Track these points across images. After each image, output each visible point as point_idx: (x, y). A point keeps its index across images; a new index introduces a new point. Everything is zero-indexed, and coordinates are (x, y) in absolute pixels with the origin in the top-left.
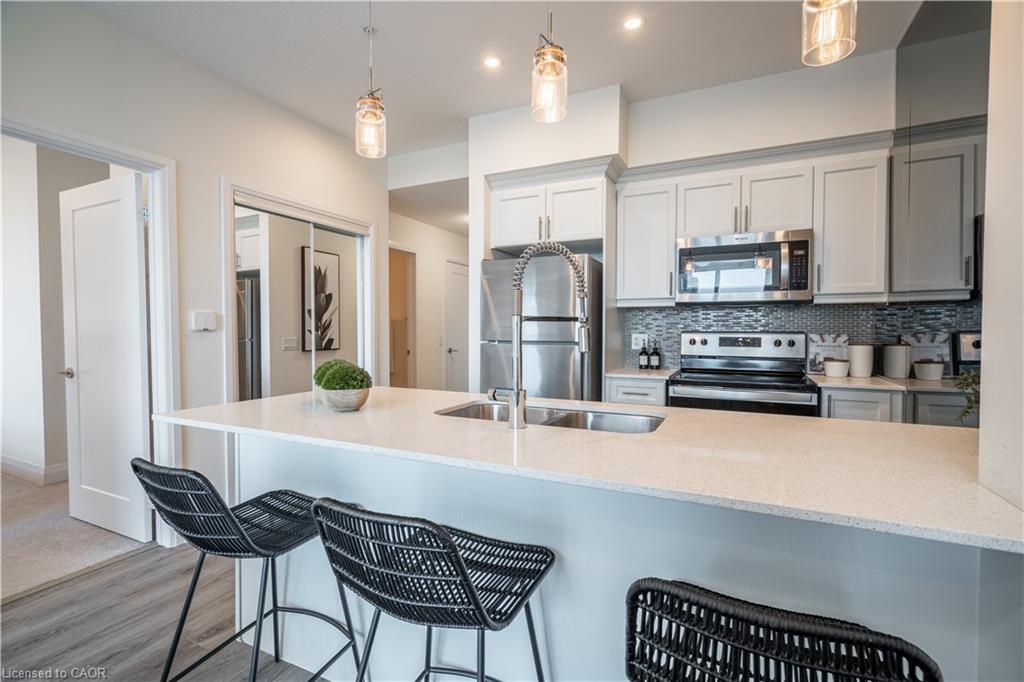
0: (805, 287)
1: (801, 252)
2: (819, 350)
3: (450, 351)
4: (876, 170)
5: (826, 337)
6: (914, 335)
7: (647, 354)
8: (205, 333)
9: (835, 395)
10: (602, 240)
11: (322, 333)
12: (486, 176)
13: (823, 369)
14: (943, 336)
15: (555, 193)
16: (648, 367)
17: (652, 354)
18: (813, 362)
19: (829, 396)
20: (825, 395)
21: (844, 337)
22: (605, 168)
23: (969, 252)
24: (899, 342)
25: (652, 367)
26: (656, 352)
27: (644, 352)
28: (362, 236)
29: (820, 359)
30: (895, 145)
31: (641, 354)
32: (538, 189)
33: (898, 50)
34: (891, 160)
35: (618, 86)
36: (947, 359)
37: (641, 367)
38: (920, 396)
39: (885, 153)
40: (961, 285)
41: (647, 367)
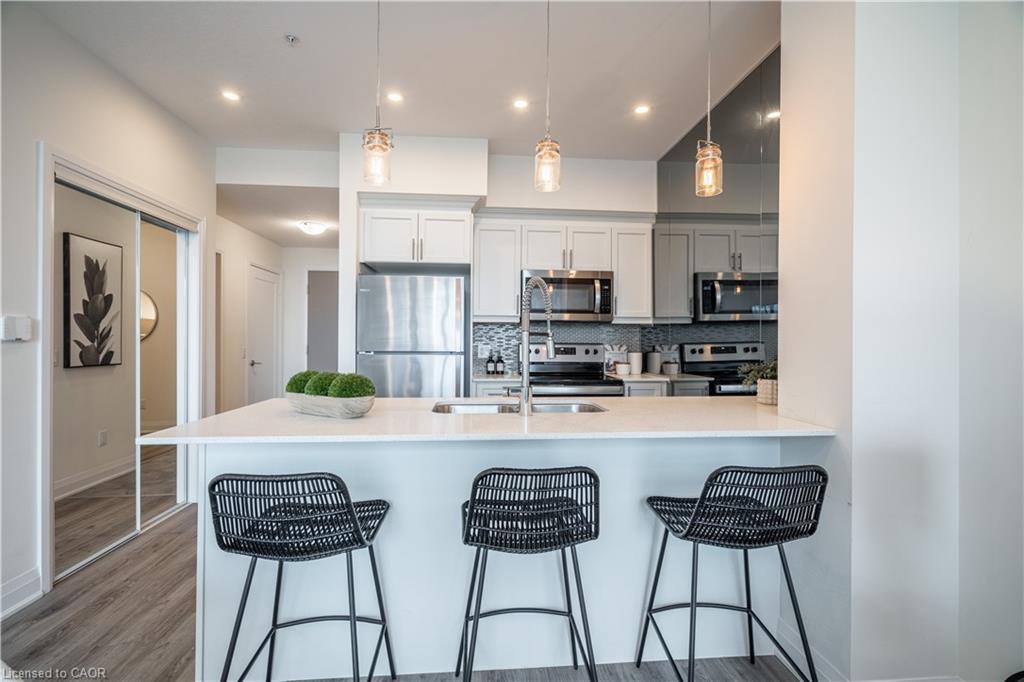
0: (609, 312)
1: (606, 287)
2: (610, 356)
3: (252, 365)
4: (645, 236)
5: (615, 347)
6: (660, 346)
7: (493, 362)
8: (17, 345)
9: (633, 386)
10: (469, 265)
11: (99, 344)
12: (358, 193)
13: (615, 370)
14: (675, 347)
15: (427, 220)
16: (496, 373)
17: (498, 362)
18: (607, 364)
19: (629, 388)
20: (627, 386)
21: (624, 347)
22: (473, 204)
23: (691, 295)
24: (654, 350)
25: (498, 373)
26: (500, 360)
27: (490, 360)
28: (187, 232)
29: (612, 363)
30: (657, 222)
31: (488, 362)
32: (411, 213)
33: (658, 163)
34: (653, 230)
35: (486, 141)
36: (678, 361)
37: (488, 373)
38: (676, 385)
39: (649, 227)
40: (688, 315)
41: (493, 373)
